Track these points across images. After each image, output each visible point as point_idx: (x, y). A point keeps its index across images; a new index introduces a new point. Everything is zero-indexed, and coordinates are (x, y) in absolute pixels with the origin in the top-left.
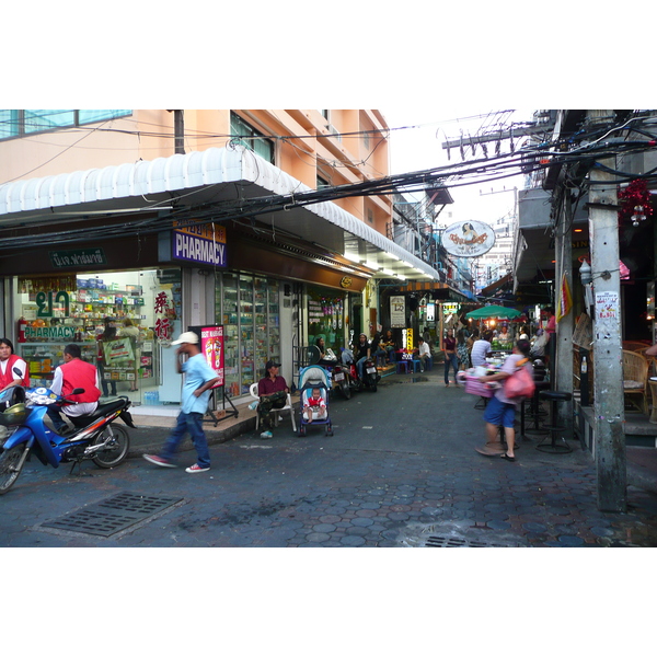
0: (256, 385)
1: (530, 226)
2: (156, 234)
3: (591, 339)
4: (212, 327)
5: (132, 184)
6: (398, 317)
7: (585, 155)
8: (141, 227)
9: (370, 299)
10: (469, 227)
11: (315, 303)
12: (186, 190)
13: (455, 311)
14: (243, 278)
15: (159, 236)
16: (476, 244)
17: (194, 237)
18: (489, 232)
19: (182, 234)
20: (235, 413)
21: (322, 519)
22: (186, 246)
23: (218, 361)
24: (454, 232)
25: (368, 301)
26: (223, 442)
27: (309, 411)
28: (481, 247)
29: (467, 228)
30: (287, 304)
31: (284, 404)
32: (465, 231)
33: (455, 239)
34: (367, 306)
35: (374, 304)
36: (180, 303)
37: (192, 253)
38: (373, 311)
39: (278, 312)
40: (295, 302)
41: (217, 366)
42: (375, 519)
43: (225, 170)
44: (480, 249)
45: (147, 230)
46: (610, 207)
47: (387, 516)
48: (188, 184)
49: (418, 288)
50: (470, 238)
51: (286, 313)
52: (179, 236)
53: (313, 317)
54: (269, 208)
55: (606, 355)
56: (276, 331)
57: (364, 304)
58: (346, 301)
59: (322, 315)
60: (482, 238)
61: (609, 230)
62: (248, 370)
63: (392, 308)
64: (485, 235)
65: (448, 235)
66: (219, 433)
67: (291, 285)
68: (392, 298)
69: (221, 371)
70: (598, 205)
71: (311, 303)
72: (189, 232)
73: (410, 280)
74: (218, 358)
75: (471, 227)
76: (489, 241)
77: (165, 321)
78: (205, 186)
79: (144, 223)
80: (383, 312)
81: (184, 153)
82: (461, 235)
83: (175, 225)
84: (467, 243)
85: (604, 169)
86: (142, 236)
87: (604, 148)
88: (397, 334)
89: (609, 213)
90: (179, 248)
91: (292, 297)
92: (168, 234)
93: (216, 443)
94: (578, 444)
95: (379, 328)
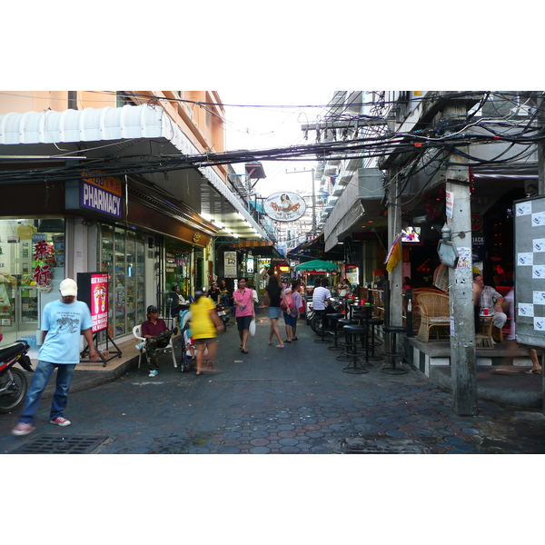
0: (139, 327)
1: (367, 197)
2: (64, 182)
3: (447, 284)
4: (98, 274)
5: (42, 131)
6: (230, 269)
7: (448, 142)
8: (49, 174)
9: (209, 253)
10: (285, 198)
11: (171, 255)
12: (103, 142)
13: (268, 265)
14: (117, 230)
15: (67, 184)
16: (291, 212)
17: (98, 188)
18: (301, 202)
19: (88, 184)
20: (119, 354)
21: (253, 442)
22: (91, 196)
23: (103, 306)
24: (274, 201)
25: (208, 255)
26: (112, 381)
27: (190, 348)
28: (295, 214)
29: (284, 198)
30: (151, 256)
31: (168, 343)
32: (283, 200)
33: (275, 206)
34: (207, 259)
35: (211, 258)
36: (63, 251)
37: (96, 203)
38: (210, 263)
39: (144, 262)
40: (157, 254)
41: (103, 310)
42: (297, 438)
43: (144, 127)
44: (294, 215)
45: (56, 178)
46: (464, 183)
47: (305, 435)
48: (105, 137)
49: (248, 245)
50: (286, 206)
51: (150, 263)
52: (86, 187)
53: (170, 268)
54: (182, 165)
55: (462, 296)
56: (142, 279)
57: (205, 258)
58: (193, 254)
59: (175, 265)
60: (296, 207)
61: (464, 201)
62: (120, 314)
63: (226, 261)
64: (298, 204)
65: (270, 203)
66: (109, 372)
67: (154, 238)
68: (225, 253)
69: (105, 315)
70: (456, 182)
71: (168, 255)
72: (93, 183)
73: (241, 238)
74: (103, 302)
75: (288, 198)
76: (301, 209)
77: (45, 268)
78: (123, 139)
79: (52, 170)
80: (218, 265)
81: (77, 109)
82: (279, 203)
83: (83, 175)
84: (284, 210)
85: (462, 154)
86: (50, 183)
87: (461, 138)
88: (230, 282)
89: (464, 188)
90: (86, 197)
91: (155, 249)
92: (77, 183)
93: (108, 382)
94: (407, 366)
95: (215, 278)
